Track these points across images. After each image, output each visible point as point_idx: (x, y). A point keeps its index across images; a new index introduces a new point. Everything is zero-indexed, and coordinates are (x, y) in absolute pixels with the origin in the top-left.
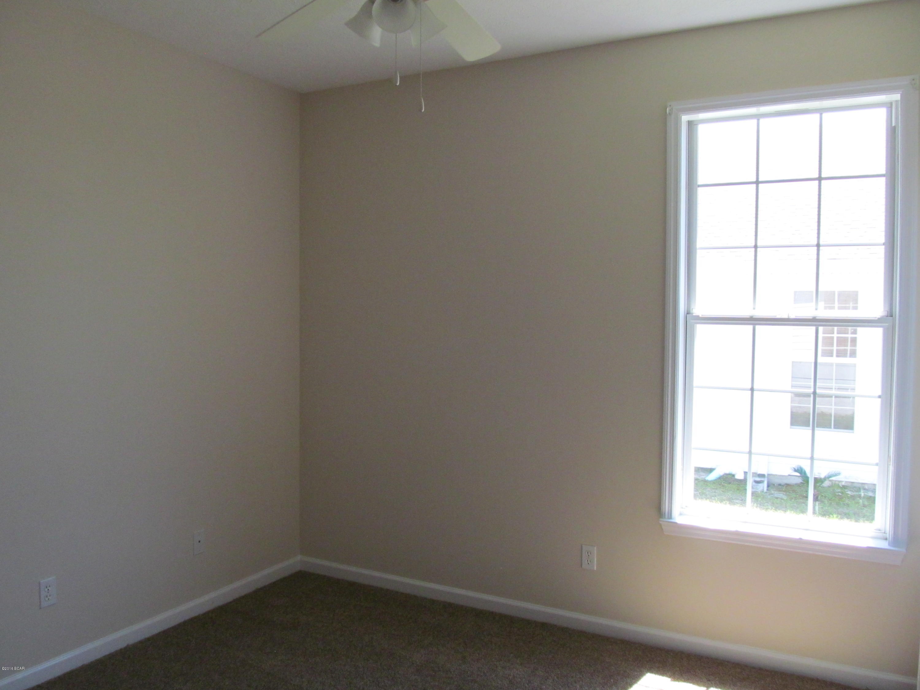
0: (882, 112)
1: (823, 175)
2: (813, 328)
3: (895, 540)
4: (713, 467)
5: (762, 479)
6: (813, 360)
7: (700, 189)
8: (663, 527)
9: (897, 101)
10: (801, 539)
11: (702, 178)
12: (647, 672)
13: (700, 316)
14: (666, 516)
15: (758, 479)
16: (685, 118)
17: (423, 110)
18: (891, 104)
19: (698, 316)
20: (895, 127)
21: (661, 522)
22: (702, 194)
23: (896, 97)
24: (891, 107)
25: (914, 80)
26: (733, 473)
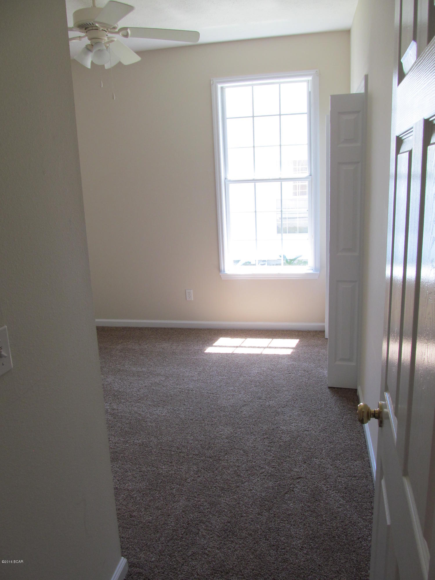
0: (305, 84)
1: (281, 114)
2: (280, 183)
3: (316, 269)
4: (239, 260)
5: (265, 263)
6: (280, 199)
7: (227, 120)
8: (221, 277)
9: (311, 80)
10: (279, 273)
11: (228, 114)
12: (220, 338)
13: (231, 180)
14: (223, 272)
15: (262, 263)
16: (219, 86)
17: (115, 99)
18: (309, 80)
19: (230, 180)
20: (310, 91)
21: (220, 274)
22: (228, 122)
23: (310, 78)
24: (309, 82)
25: (317, 71)
26: (250, 261)
